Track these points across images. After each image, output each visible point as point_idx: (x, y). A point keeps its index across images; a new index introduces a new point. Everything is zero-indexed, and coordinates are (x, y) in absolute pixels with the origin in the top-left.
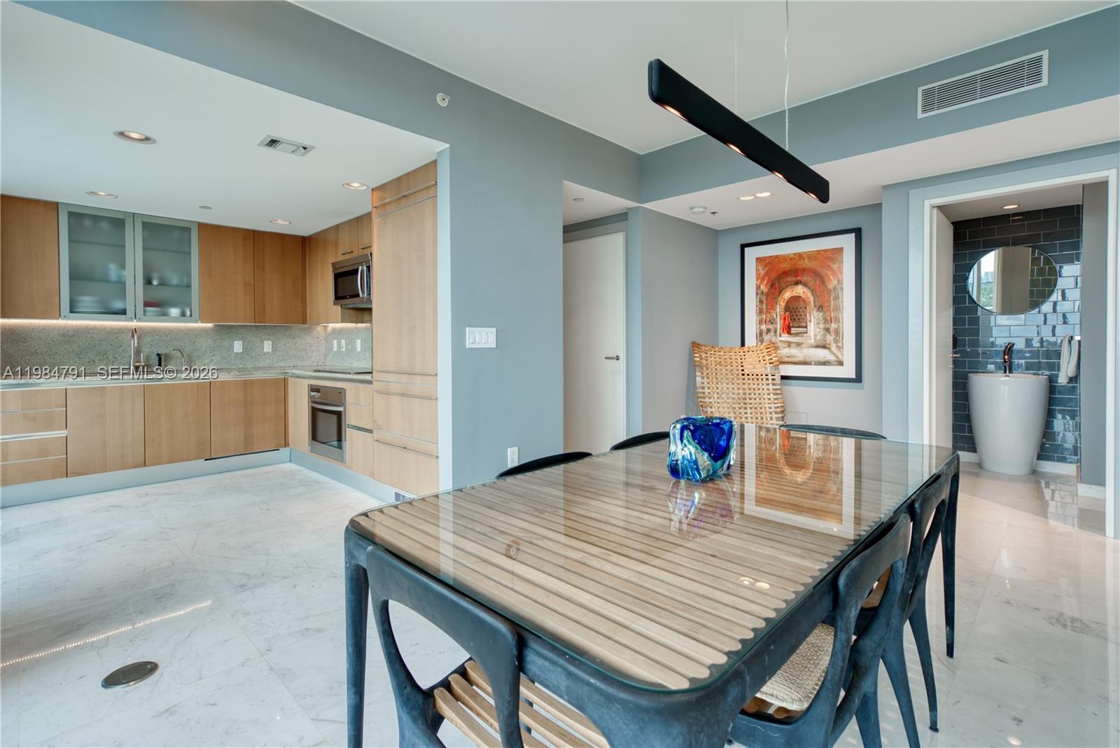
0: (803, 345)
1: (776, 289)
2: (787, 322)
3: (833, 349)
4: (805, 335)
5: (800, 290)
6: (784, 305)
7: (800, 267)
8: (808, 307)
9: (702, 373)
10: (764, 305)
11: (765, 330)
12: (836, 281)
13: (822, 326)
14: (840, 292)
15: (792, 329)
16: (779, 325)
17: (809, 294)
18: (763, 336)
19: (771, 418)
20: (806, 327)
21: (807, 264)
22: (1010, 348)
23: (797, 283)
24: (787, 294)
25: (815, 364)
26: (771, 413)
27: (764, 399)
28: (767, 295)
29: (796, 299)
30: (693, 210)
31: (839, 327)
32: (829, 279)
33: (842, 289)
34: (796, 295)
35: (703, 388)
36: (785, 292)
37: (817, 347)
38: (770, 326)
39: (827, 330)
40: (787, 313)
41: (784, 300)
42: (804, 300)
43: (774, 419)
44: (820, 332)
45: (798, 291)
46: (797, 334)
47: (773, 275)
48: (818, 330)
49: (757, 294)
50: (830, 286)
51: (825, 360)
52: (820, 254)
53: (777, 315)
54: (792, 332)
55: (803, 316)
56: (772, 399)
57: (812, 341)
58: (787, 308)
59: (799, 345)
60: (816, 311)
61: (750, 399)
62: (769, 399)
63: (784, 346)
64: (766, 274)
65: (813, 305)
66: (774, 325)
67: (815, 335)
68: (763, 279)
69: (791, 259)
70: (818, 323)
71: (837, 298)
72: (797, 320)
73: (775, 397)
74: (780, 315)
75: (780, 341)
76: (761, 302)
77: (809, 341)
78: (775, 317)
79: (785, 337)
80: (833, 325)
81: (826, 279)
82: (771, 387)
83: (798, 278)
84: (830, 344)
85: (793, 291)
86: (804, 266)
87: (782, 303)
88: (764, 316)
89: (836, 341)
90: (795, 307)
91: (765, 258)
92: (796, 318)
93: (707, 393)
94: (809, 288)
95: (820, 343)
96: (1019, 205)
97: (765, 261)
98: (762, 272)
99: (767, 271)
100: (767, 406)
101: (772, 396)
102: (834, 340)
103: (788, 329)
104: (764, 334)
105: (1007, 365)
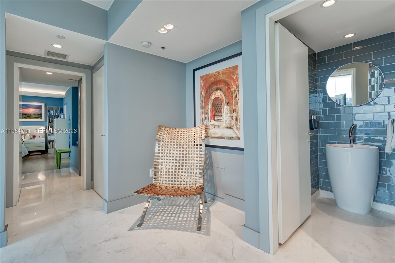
0: (221, 127)
1: (208, 94)
2: (213, 113)
3: (234, 129)
4: (221, 120)
5: (219, 93)
6: (212, 102)
7: (219, 79)
8: (222, 104)
9: (159, 144)
10: (204, 103)
11: (204, 118)
12: (235, 87)
13: (229, 115)
14: (237, 93)
15: (216, 117)
16: (210, 115)
17: (223, 95)
18: (203, 122)
19: (196, 173)
20: (222, 116)
21: (222, 77)
22: (353, 128)
23: (217, 89)
24: (213, 97)
25: (227, 139)
26: (196, 169)
27: (194, 160)
28: (205, 97)
29: (217, 99)
30: (143, 44)
31: (237, 116)
32: (232, 85)
33: (238, 91)
34: (217, 96)
35: (159, 153)
36: (212, 95)
37: (227, 128)
38: (206, 116)
39: (232, 117)
40: (213, 108)
41: (212, 100)
42: (220, 99)
43: (198, 173)
44: (228, 119)
45: (218, 94)
46: (218, 120)
47: (207, 86)
48: (227, 117)
49: (201, 97)
50: (233, 90)
51: (230, 136)
52: (228, 70)
53: (209, 109)
54: (216, 119)
55: (220, 109)
56: (199, 161)
57: (224, 125)
58: (213, 105)
59: (219, 126)
60: (226, 106)
61: (186, 160)
62: (197, 160)
63: (212, 127)
64: (204, 85)
65: (225, 102)
66: (208, 115)
67: (226, 121)
68: (203, 88)
69: (214, 75)
70: (227, 113)
71: (236, 97)
72: (218, 112)
73: (200, 159)
74: (210, 109)
75: (211, 124)
76: (202, 102)
77: (223, 124)
78: (208, 110)
79: (213, 122)
80: (234, 114)
81: (230, 86)
82: (199, 153)
83: (218, 86)
84: (233, 126)
85: (216, 94)
86: (221, 78)
87: (211, 102)
88: (204, 110)
89: (236, 125)
90: (216, 104)
91: (204, 76)
92: (217, 110)
93: (160, 156)
94: (223, 92)
95: (229, 126)
96: (355, 34)
97: (203, 78)
98: (202, 84)
99: (204, 84)
100: (195, 165)
101: (198, 159)
102: (235, 124)
103: (213, 117)
104: (204, 120)
105: (352, 138)
